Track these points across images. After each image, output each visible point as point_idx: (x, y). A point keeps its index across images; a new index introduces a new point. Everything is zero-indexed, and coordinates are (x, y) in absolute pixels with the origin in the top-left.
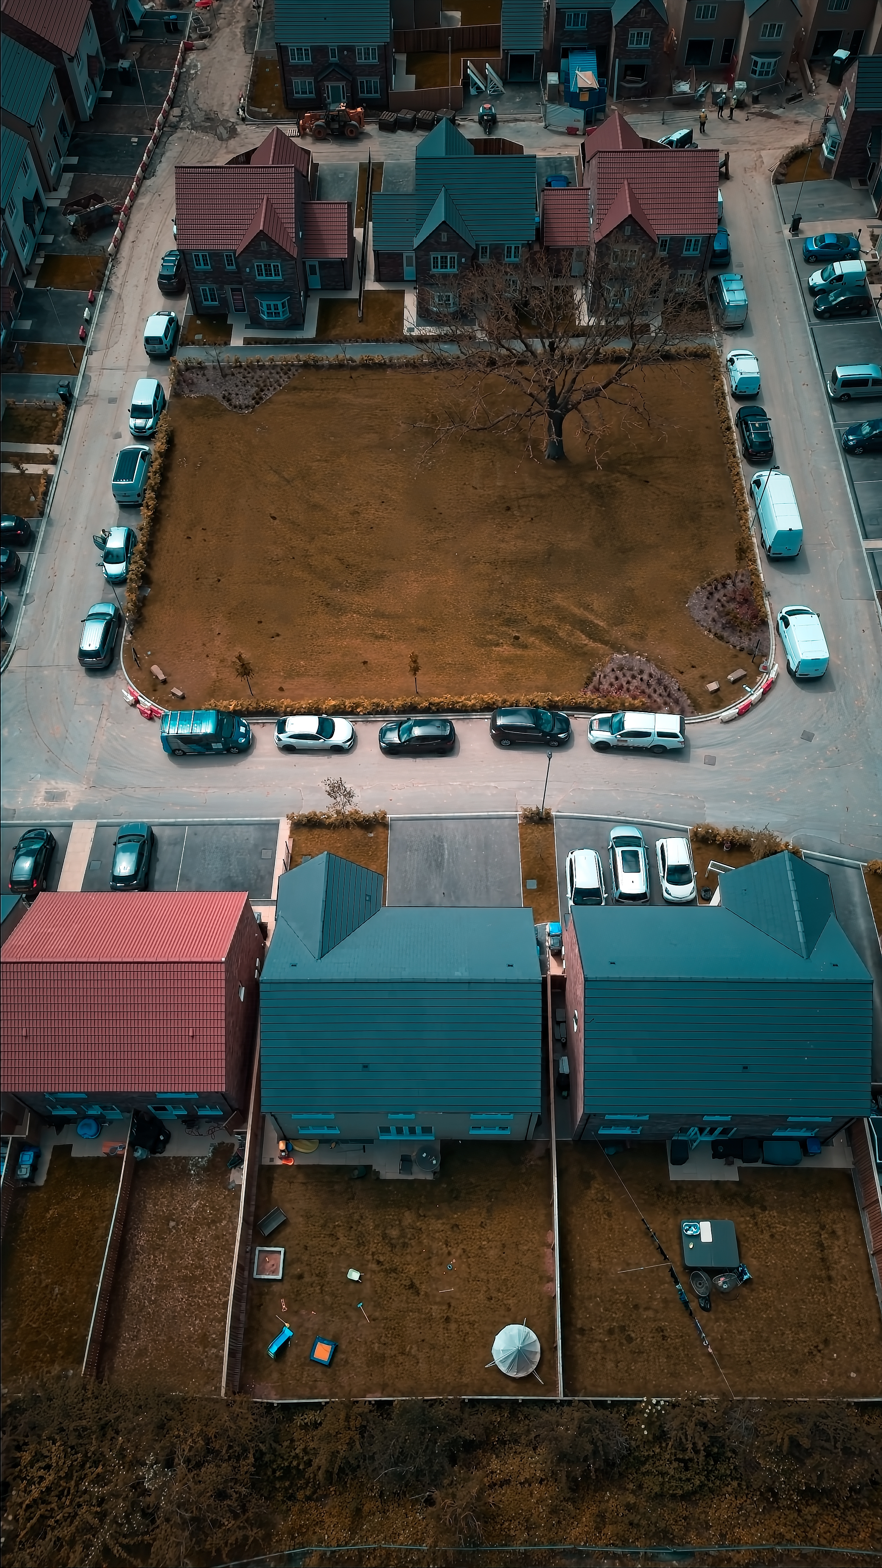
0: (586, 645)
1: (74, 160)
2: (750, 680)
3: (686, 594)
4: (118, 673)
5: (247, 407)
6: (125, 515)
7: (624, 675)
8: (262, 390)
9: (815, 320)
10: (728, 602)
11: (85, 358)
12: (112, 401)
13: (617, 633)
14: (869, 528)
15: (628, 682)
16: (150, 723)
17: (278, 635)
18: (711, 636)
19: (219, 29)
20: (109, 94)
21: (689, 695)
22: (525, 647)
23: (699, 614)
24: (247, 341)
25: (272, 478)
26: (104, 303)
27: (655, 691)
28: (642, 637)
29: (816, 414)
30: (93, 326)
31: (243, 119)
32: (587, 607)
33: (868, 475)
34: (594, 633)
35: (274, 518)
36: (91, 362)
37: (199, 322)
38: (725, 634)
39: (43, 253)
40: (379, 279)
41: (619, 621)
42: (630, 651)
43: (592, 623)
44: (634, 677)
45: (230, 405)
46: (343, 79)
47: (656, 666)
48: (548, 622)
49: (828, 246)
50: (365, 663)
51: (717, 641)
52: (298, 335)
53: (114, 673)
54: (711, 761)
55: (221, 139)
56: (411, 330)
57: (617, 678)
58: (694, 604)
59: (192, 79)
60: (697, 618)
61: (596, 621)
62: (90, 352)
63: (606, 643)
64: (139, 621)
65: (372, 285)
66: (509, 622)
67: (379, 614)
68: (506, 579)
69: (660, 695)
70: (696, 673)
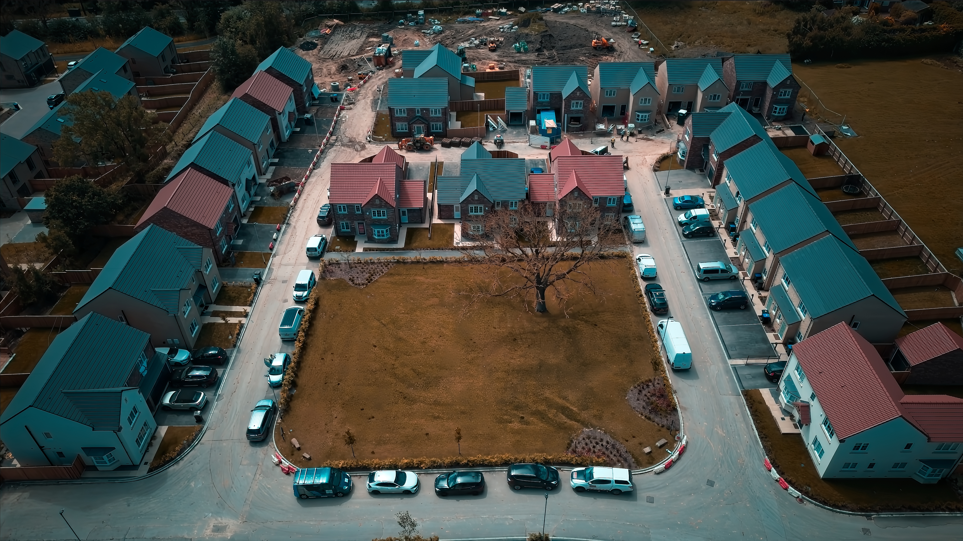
0: (566, 422)
1: (276, 160)
2: (670, 445)
3: (625, 391)
4: (270, 443)
5: (363, 284)
6: (285, 346)
7: (591, 442)
8: (372, 275)
9: (684, 239)
10: (651, 396)
11: (271, 259)
12: (284, 282)
13: (584, 415)
14: (730, 352)
15: (594, 447)
16: (287, 476)
17: (373, 417)
18: (643, 417)
19: (359, 100)
20: (298, 129)
21: (633, 455)
22: (527, 423)
23: (634, 403)
24: (365, 250)
25: (376, 323)
26: (285, 230)
27: (611, 453)
28: (599, 417)
29: (691, 288)
30: (278, 242)
31: (369, 142)
32: (565, 398)
33: (726, 322)
34: (571, 415)
35: (375, 346)
36: (275, 261)
37: (338, 240)
38: (652, 416)
39: (254, 206)
40: (440, 218)
41: (585, 408)
42: (594, 427)
43: (569, 409)
44: (597, 443)
45: (353, 283)
46: (423, 123)
47: (611, 436)
48: (542, 408)
49: (686, 201)
50: (427, 434)
51: (647, 420)
52: (394, 246)
53: (267, 444)
54: (651, 500)
55: (357, 150)
56: (457, 243)
57: (586, 444)
58: (631, 398)
59: (343, 123)
60: (633, 406)
61: (571, 407)
62: (275, 256)
63: (578, 421)
64: (287, 409)
65: (436, 221)
66: (517, 408)
67: (436, 403)
68: (515, 381)
69: (615, 455)
70: (636, 441)
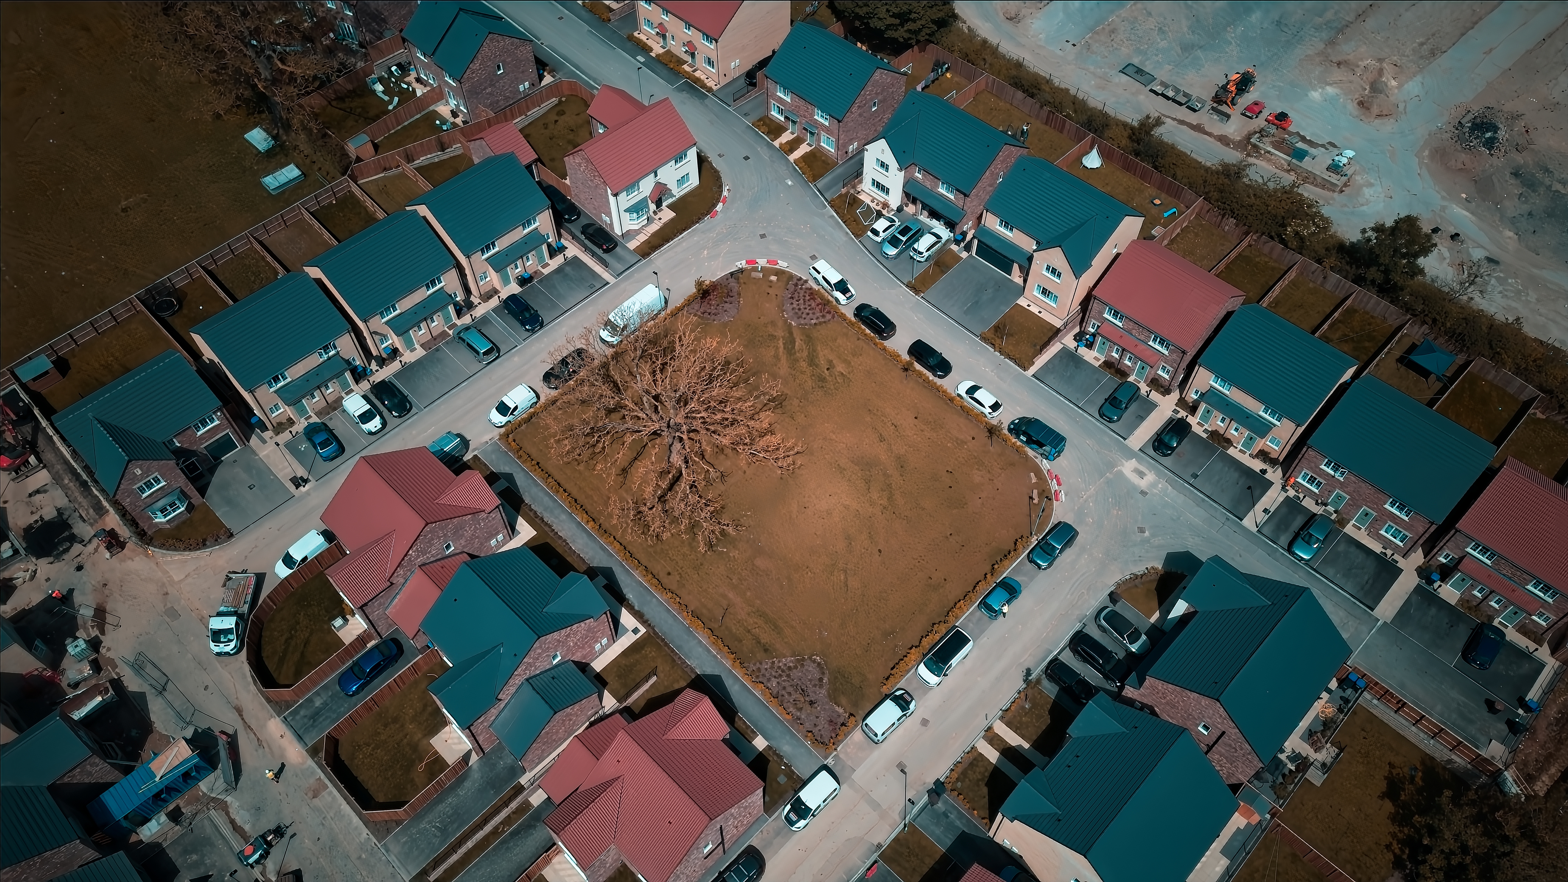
8: (790, 668)
9: (414, 410)
11: (888, 842)
18: (741, 299)
41: (773, 337)
42: (786, 321)
43: (784, 348)
47: (783, 306)
48: (804, 364)
50: (916, 418)
56: (636, 632)
57: (808, 314)
58: (728, 317)
60: (736, 310)
62: (879, 846)
63: (791, 333)
66: (822, 379)
70: (770, 291)
